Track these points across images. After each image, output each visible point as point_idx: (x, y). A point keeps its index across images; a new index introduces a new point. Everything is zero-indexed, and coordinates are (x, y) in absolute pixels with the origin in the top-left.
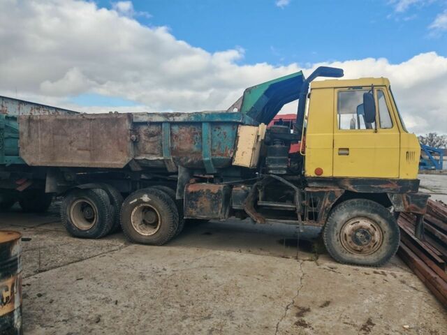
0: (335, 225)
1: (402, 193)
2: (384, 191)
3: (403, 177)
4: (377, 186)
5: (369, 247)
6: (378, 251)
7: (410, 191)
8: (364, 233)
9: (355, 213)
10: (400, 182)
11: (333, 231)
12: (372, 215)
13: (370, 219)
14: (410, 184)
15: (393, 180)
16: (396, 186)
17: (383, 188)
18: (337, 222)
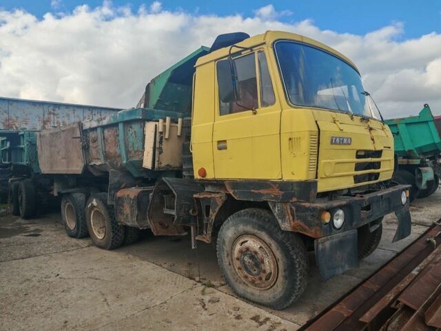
0: (224, 242)
1: (286, 203)
2: (264, 199)
3: (287, 177)
4: (257, 191)
5: (261, 279)
6: (275, 287)
7: (295, 199)
8: (252, 257)
9: (241, 228)
10: (283, 185)
11: (223, 251)
12: (259, 232)
13: (260, 239)
14: (296, 188)
15: (275, 183)
16: (277, 192)
17: (263, 195)
18: (226, 240)
